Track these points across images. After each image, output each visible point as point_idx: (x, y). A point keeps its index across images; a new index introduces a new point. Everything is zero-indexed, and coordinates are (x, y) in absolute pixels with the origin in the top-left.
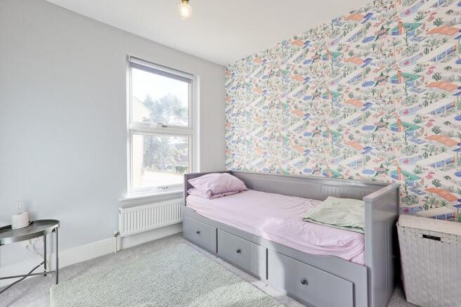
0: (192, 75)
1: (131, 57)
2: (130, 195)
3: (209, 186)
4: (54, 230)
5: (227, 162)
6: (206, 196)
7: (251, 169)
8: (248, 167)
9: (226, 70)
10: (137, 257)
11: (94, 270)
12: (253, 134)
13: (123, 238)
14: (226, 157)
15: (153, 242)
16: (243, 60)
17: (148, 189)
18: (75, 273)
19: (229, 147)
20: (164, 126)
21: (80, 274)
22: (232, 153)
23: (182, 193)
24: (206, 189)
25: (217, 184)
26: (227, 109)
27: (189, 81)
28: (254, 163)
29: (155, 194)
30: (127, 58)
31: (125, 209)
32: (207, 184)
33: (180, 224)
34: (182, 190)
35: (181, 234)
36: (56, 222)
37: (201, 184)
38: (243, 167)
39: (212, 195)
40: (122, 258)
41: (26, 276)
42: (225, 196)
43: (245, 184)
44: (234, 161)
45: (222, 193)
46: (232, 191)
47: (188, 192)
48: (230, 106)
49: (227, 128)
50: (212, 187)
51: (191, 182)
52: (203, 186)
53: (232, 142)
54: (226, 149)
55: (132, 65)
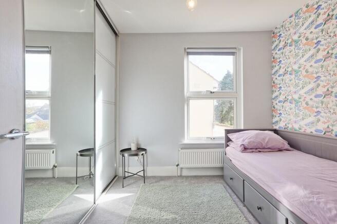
0: (236, 48)
1: (188, 48)
2: (186, 141)
3: (244, 140)
4: (142, 154)
5: (274, 120)
6: (240, 149)
7: (300, 129)
8: (296, 127)
9: (272, 34)
10: (187, 183)
11: (162, 183)
12: (302, 92)
13: (182, 168)
14: (273, 116)
15: (201, 177)
16: (291, 17)
17: (199, 139)
18: (154, 181)
19: (276, 106)
20: (211, 92)
21: (156, 182)
22: (279, 112)
23: (223, 144)
24: (240, 143)
25: (251, 140)
26: (274, 71)
27: (233, 54)
28: (302, 123)
29: (205, 142)
30: (185, 49)
31: (182, 150)
32: (242, 139)
33: (222, 169)
34: (223, 142)
35: (222, 177)
36: (144, 150)
37: (237, 139)
38: (290, 126)
39: (245, 149)
40: (179, 181)
41: (135, 174)
42: (260, 152)
43: (289, 144)
44: (281, 120)
45: (257, 149)
46: (269, 148)
47: (228, 143)
48: (277, 68)
49: (274, 89)
50: (246, 143)
51: (231, 136)
52: (238, 140)
53: (279, 102)
54: (273, 109)
55: (188, 54)
